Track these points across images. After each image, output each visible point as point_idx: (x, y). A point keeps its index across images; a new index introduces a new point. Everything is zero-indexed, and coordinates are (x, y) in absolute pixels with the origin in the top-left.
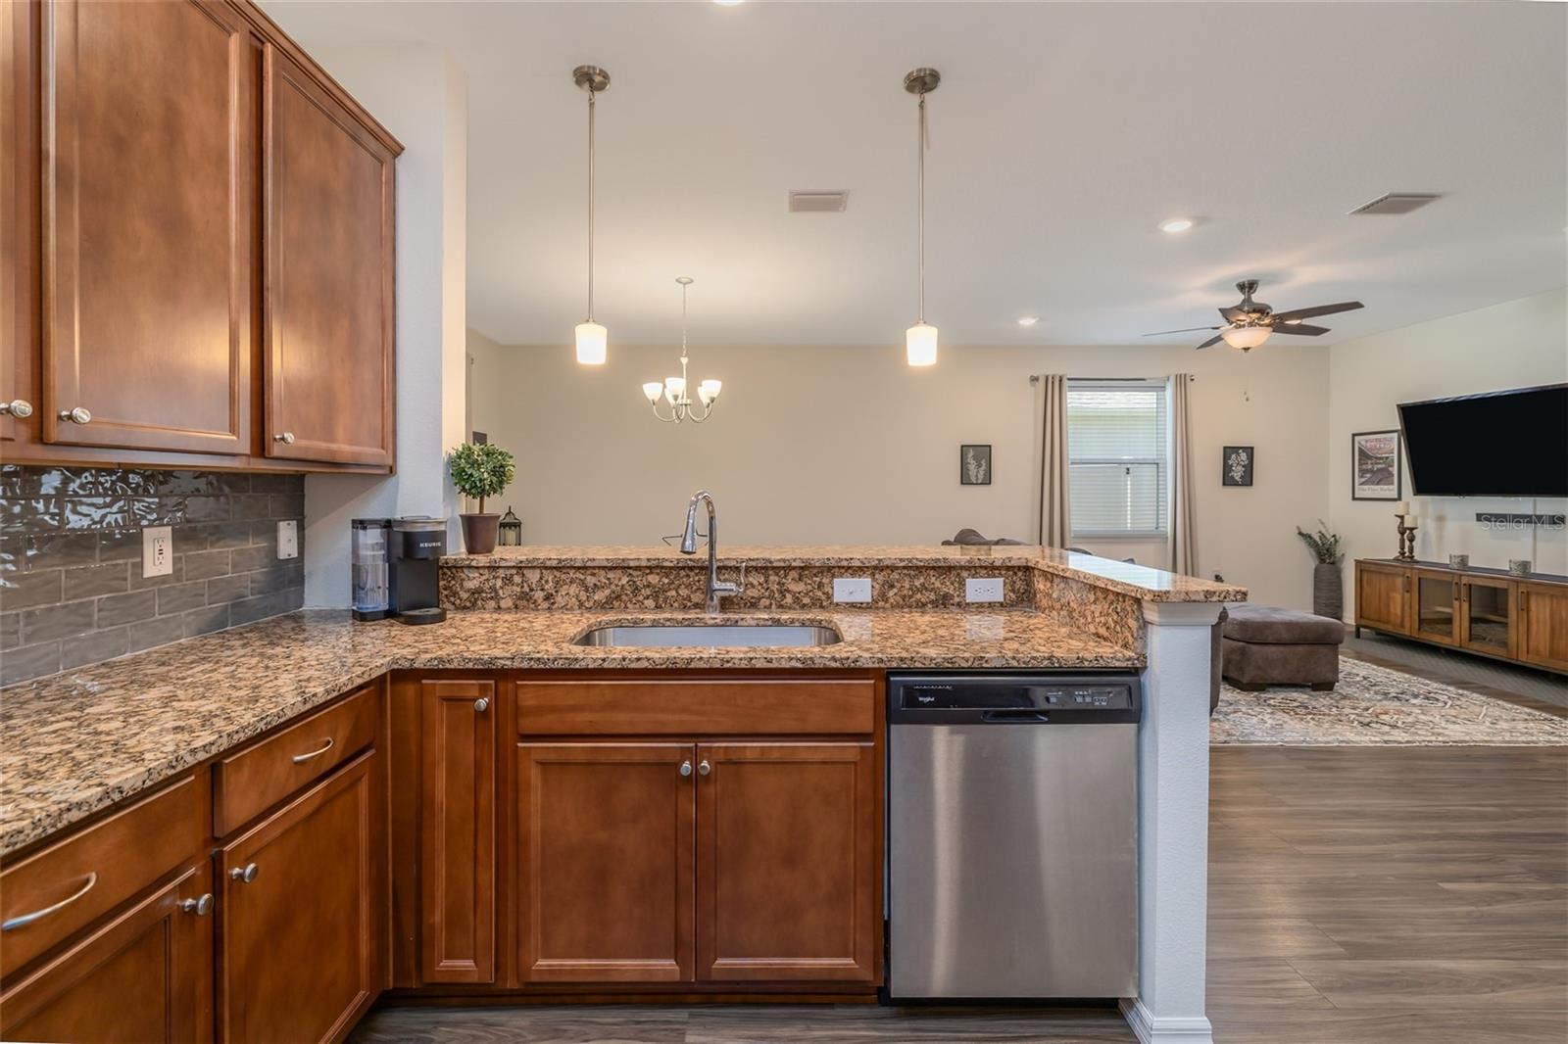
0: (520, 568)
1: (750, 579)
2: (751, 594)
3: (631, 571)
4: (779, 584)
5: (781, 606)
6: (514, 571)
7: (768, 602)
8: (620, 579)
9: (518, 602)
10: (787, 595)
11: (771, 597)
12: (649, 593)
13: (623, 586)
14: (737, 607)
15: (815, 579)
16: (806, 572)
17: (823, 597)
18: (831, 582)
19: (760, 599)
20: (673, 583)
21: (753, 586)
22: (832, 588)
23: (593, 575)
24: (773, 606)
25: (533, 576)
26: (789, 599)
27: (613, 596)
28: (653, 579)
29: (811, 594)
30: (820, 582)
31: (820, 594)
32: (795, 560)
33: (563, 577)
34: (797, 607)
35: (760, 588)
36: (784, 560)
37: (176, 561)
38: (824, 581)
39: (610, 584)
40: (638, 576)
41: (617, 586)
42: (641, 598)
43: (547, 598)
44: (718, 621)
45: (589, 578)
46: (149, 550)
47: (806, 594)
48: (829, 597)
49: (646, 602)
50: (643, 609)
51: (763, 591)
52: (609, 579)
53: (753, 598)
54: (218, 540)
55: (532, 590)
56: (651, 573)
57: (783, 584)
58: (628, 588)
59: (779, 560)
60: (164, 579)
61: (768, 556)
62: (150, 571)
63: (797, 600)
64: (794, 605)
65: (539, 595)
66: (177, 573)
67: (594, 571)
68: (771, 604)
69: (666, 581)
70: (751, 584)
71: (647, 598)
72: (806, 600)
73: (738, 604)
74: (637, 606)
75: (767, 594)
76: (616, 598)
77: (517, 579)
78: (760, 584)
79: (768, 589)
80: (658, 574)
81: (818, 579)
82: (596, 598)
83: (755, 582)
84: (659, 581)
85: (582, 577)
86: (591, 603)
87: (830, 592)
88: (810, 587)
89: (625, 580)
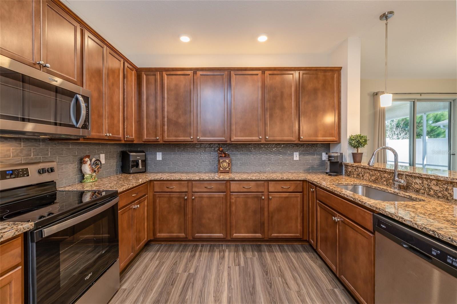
0: (357, 167)
1: (416, 181)
2: (416, 187)
3: (380, 172)
4: (428, 185)
5: (428, 195)
6: (356, 168)
7: (423, 192)
8: (378, 174)
9: (357, 176)
10: (431, 190)
11: (424, 190)
12: (385, 180)
13: (378, 176)
14: (411, 191)
15: (444, 186)
16: (440, 182)
17: (448, 195)
18: (452, 189)
19: (420, 189)
20: (391, 178)
21: (417, 184)
22: (453, 192)
23: (372, 171)
24: (426, 194)
25: (360, 169)
26: (432, 192)
27: (376, 179)
28: (386, 175)
29: (442, 192)
30: (446, 188)
31: (447, 193)
32: (431, 176)
33: (365, 171)
34: (436, 196)
35: (420, 185)
36: (427, 175)
37: (299, 158)
38: (448, 187)
39: (375, 175)
40: (382, 174)
41: (377, 176)
42: (383, 181)
43: (363, 176)
44: (392, 192)
45: (371, 172)
46: (295, 156)
47: (440, 192)
48: (452, 196)
49: (384, 182)
50: (383, 184)
51: (421, 186)
52: (375, 173)
53: (417, 188)
54: (308, 155)
55: (359, 173)
56: (385, 173)
57: (430, 185)
58: (379, 177)
59: (424, 175)
60: (297, 161)
61: (420, 173)
62: (295, 159)
63: (436, 194)
64: (434, 195)
65: (361, 175)
66: (300, 160)
67: (372, 170)
68: (424, 192)
69: (389, 177)
70: (417, 183)
71: (384, 181)
72: (440, 195)
73: (412, 190)
74: (382, 183)
75: (423, 188)
76: (377, 179)
77: (357, 170)
78: (420, 183)
79: (423, 186)
80: (387, 174)
81: (445, 186)
82: (372, 178)
83: (418, 183)
84: (388, 176)
85: (369, 172)
86: (371, 180)
87: (452, 193)
88: (442, 189)
89: (379, 174)
